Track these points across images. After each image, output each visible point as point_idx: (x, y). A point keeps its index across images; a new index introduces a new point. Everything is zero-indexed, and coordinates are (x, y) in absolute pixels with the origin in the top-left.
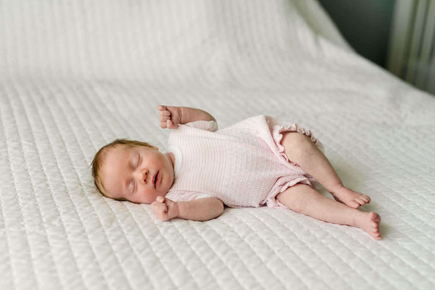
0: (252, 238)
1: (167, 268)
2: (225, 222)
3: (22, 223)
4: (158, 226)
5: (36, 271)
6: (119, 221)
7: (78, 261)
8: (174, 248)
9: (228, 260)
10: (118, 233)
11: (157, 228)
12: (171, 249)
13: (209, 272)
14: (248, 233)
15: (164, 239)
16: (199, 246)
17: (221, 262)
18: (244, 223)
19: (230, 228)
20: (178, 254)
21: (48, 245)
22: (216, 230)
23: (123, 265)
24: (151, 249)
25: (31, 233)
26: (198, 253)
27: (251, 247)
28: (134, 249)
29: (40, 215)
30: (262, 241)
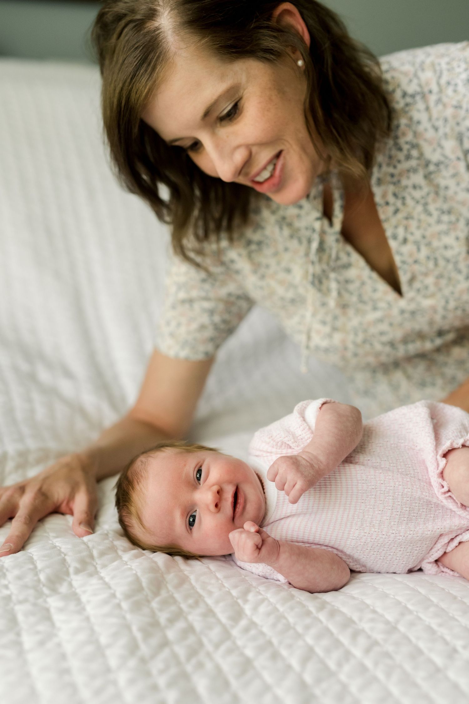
0: (412, 624)
1: (268, 677)
2: (356, 596)
3: (5, 582)
4: (240, 601)
5: (34, 671)
6: (170, 587)
7: (108, 652)
8: (275, 641)
9: (376, 664)
10: (173, 608)
11: (239, 605)
12: (270, 643)
13: (345, 688)
14: (402, 614)
15: (253, 624)
16: (318, 637)
17: (363, 669)
18: (392, 596)
19: (368, 606)
20: (284, 652)
21: (53, 625)
22: (344, 610)
23: (189, 668)
24: (234, 643)
25: (20, 602)
26: (319, 651)
27: (414, 640)
28: (205, 640)
29: (36, 567)
30: (429, 629)
